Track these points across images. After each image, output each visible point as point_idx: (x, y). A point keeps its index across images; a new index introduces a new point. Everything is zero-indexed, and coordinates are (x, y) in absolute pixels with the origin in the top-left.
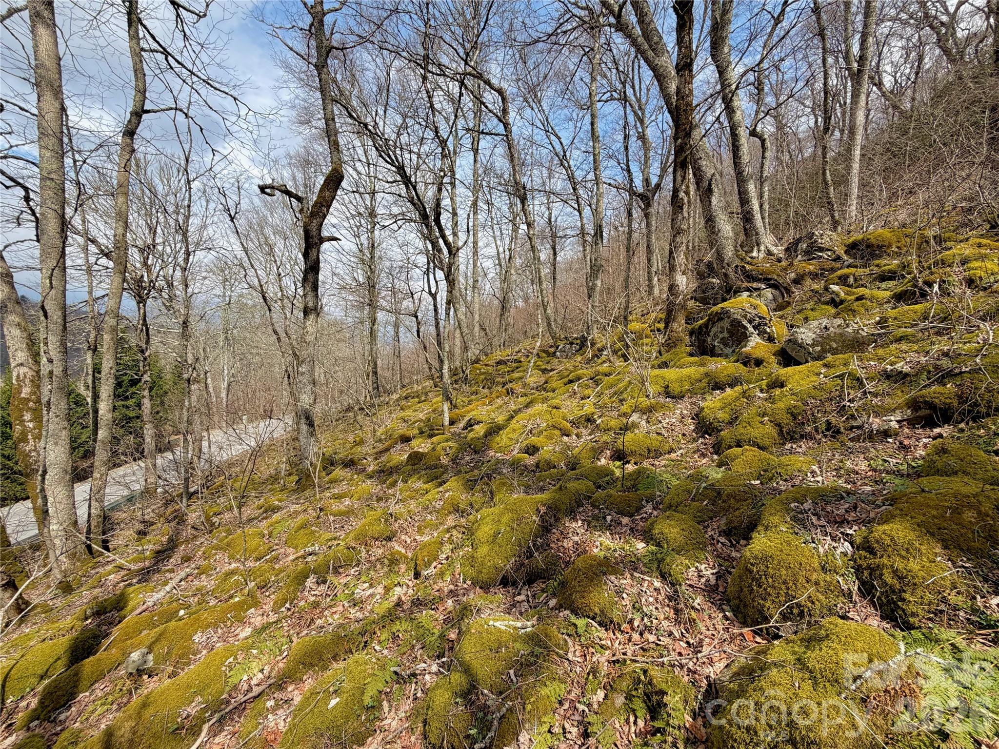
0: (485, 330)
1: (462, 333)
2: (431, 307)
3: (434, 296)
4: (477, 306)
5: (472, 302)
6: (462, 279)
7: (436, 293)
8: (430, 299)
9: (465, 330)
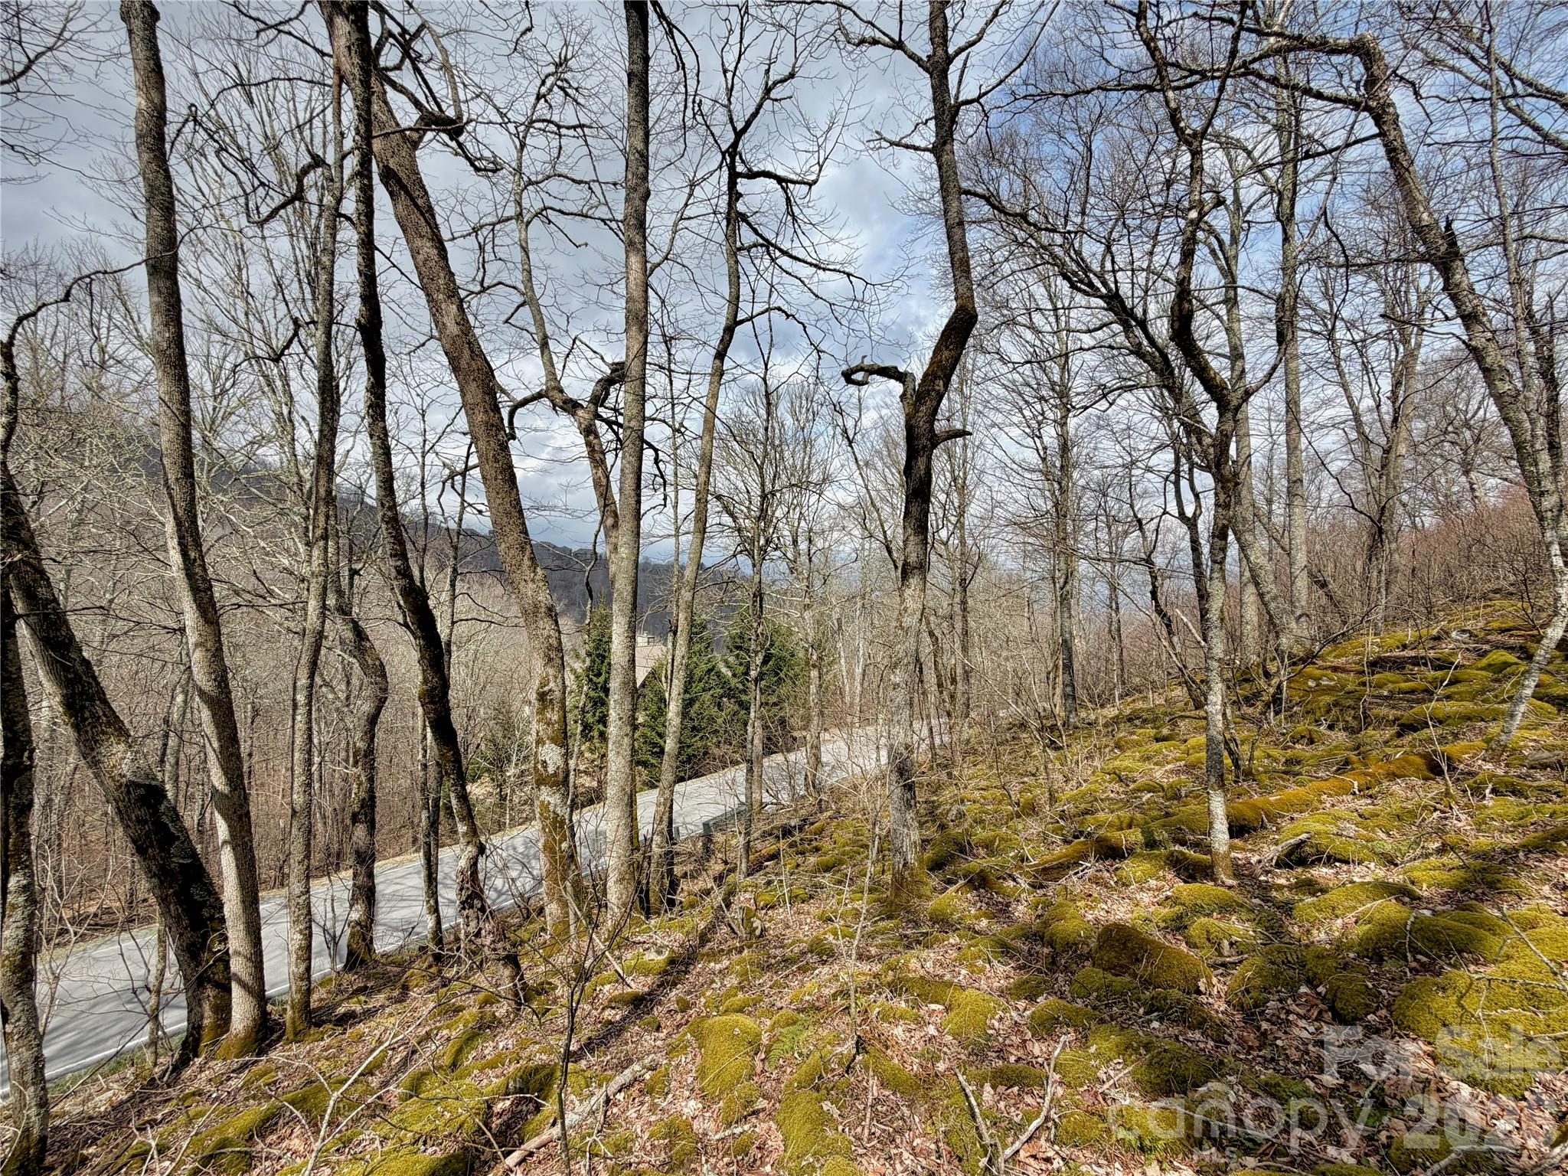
0: (1323, 585)
1: (1261, 595)
2: (1186, 544)
3: (1191, 523)
4: (1300, 534)
5: (1287, 528)
6: (1258, 485)
7: (1196, 517)
8: (1183, 530)
9: (1271, 588)
